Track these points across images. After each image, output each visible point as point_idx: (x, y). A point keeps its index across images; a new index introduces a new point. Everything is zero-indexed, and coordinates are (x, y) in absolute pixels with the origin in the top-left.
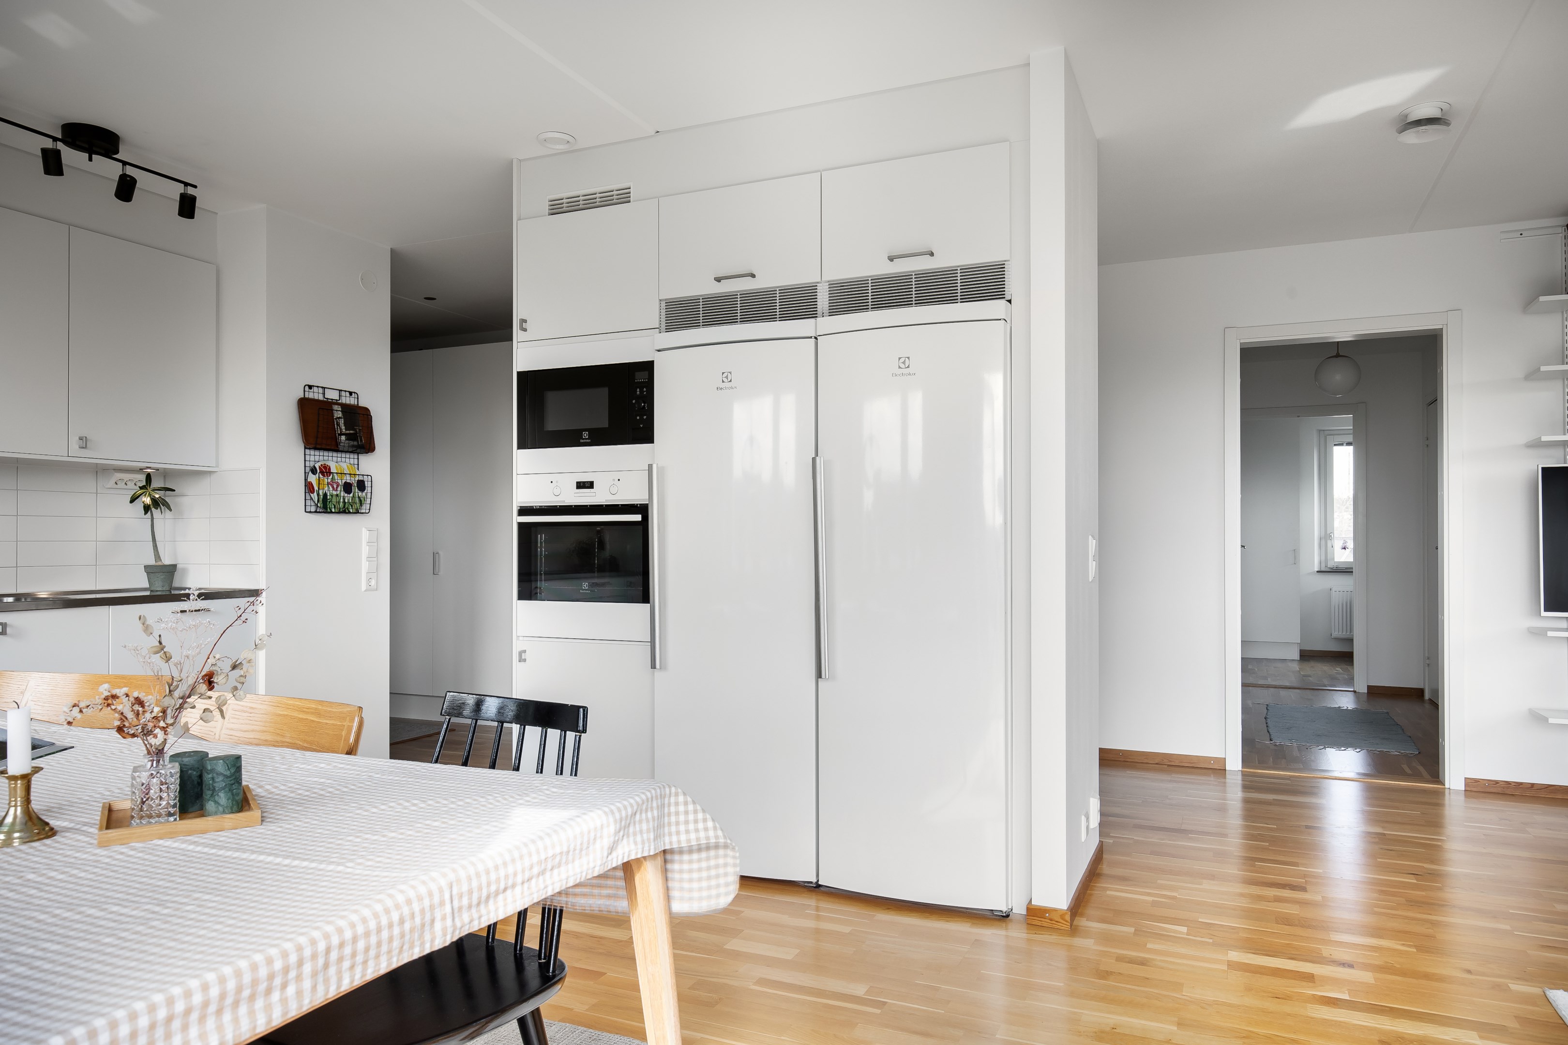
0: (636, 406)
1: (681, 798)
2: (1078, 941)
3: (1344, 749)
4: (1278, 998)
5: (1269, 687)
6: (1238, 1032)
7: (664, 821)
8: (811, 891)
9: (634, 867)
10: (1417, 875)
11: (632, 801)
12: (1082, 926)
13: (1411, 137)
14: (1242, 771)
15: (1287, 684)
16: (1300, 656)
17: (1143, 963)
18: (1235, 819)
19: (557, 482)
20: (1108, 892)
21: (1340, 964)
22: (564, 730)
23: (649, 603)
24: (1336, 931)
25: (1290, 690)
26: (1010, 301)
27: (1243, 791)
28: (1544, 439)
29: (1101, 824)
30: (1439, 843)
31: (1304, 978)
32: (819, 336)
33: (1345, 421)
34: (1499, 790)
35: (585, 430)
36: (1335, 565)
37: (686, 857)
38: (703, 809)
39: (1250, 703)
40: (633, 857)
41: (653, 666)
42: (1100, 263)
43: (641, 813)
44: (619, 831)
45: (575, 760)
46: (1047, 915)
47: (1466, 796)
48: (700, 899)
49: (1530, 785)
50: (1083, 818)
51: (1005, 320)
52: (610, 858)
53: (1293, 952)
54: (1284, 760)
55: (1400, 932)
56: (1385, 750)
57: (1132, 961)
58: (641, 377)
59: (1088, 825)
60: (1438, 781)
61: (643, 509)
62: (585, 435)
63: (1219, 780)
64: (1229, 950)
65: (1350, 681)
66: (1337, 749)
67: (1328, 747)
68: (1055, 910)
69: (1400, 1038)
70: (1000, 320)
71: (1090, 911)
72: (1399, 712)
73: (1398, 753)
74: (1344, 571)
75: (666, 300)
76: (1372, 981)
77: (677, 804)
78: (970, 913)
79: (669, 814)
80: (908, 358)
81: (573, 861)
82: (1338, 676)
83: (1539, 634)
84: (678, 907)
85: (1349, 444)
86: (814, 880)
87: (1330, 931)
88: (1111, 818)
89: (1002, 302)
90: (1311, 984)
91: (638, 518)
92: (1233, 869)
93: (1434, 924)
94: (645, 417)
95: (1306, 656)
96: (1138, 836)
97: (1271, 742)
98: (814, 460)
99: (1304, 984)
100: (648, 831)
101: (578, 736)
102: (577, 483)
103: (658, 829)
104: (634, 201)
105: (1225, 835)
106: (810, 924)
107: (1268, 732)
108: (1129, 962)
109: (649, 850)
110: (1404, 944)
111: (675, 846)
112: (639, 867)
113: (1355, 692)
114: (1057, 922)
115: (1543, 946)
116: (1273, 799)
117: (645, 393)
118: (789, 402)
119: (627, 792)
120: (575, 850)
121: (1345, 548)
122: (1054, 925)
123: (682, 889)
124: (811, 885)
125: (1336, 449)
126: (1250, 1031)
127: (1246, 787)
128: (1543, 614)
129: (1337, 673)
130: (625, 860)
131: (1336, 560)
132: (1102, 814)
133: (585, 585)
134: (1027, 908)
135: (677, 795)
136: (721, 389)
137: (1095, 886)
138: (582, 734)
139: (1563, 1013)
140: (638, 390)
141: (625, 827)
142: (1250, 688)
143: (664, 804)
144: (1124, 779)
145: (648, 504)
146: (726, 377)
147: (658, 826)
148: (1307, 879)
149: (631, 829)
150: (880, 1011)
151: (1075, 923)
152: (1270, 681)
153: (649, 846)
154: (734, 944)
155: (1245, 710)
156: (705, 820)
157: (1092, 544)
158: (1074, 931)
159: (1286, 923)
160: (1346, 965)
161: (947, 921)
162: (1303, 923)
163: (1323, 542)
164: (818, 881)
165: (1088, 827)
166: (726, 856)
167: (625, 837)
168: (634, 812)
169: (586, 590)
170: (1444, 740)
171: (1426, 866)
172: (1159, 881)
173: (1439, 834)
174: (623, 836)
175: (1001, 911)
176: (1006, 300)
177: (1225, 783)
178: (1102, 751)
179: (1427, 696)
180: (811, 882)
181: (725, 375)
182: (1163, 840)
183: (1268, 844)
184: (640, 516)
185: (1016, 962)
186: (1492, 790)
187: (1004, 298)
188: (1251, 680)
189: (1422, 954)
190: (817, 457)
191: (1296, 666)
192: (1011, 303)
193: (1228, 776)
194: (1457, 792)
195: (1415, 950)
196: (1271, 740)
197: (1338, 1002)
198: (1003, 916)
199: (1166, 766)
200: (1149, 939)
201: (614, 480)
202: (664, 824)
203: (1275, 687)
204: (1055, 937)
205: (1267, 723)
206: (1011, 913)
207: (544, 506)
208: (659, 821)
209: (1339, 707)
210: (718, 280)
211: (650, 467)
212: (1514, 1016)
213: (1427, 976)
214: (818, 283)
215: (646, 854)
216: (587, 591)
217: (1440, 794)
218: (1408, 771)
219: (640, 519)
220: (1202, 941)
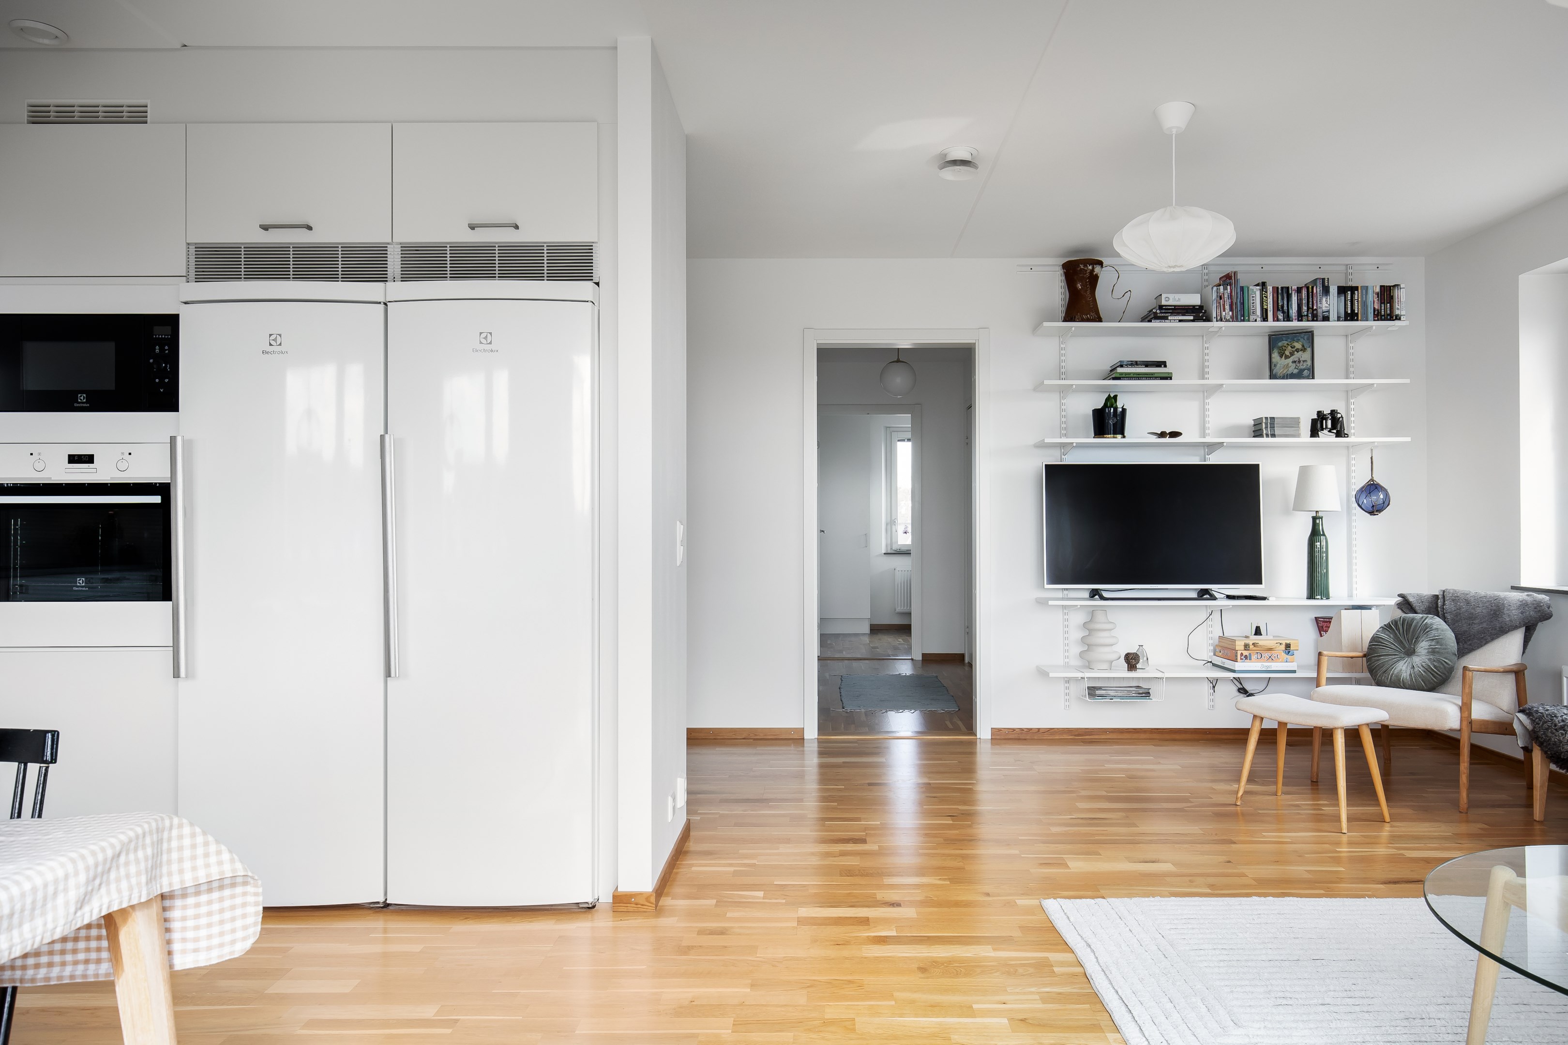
0: (155, 366)
1: (187, 830)
2: (665, 921)
3: (902, 711)
4: (839, 945)
5: (843, 659)
6: (803, 983)
7: (161, 859)
8: (377, 912)
9: (118, 920)
10: (953, 816)
11: (113, 840)
12: (666, 906)
13: (950, 175)
14: (818, 739)
15: (859, 656)
16: (870, 630)
17: (722, 932)
18: (811, 785)
19: (39, 454)
20: (694, 869)
21: (891, 905)
22: (24, 761)
23: (171, 601)
24: (889, 876)
25: (861, 661)
26: (598, 284)
27: (819, 758)
28: (1047, 440)
29: (689, 803)
30: (971, 787)
31: (861, 922)
32: (389, 302)
33: (904, 420)
34: (1016, 736)
35: (82, 392)
36: (898, 547)
37: (191, 901)
38: (216, 840)
39: (827, 675)
40: (115, 908)
41: (176, 675)
42: (688, 256)
43: (127, 854)
44: (94, 879)
45: (39, 797)
46: (633, 900)
47: (992, 744)
48: (209, 948)
49: (1037, 730)
50: (670, 799)
51: (592, 302)
52: (79, 913)
53: (853, 901)
54: (853, 725)
55: (939, 868)
56: (934, 709)
57: (713, 932)
58: (160, 332)
59: (675, 805)
60: (971, 733)
61: (164, 490)
62: (82, 398)
63: (798, 749)
64: (799, 907)
65: (909, 650)
66: (896, 711)
67: (889, 711)
68: (640, 894)
69: (934, 962)
70: (588, 301)
71: (677, 890)
72: (945, 675)
73: (943, 711)
74: (904, 553)
75: (196, 244)
76: (915, 916)
77: (180, 837)
78: (555, 910)
79: (169, 851)
80: (491, 333)
81: (20, 925)
82: (900, 646)
83: (1042, 603)
84: (181, 962)
85: (909, 440)
86: (382, 900)
87: (883, 876)
88: (699, 796)
89: (589, 284)
90: (866, 927)
91: (157, 499)
92: (809, 831)
93: (964, 857)
94: (167, 380)
95: (876, 630)
96: (723, 810)
97: (843, 710)
98: (382, 438)
99: (861, 927)
100: (138, 874)
101: (44, 768)
102: (69, 456)
103: (152, 871)
104: (151, 123)
105: (801, 800)
106: (377, 948)
107: (841, 700)
108: (709, 934)
109: (140, 897)
110: (940, 879)
111: (176, 886)
112: (125, 920)
113: (912, 659)
114: (642, 905)
115: (1041, 864)
116: (843, 762)
117: (167, 352)
118: (355, 373)
119: (108, 830)
120: (22, 910)
121: (906, 533)
122: (639, 909)
123: (184, 940)
124: (378, 905)
125: (899, 443)
126: (814, 980)
127: (822, 753)
128: (1047, 586)
129: (899, 644)
130: (104, 913)
131: (899, 543)
132: (689, 792)
133: (81, 581)
134: (613, 895)
135: (180, 826)
136: (267, 353)
137: (680, 864)
138: (50, 765)
139: (1053, 917)
140: (157, 347)
141: (103, 874)
142: (829, 661)
143: (162, 839)
144: (714, 757)
145: (170, 483)
146: (275, 340)
147: (152, 867)
148: (867, 832)
149: (113, 875)
150: (451, 1030)
151: (660, 903)
152: (845, 654)
153: (140, 892)
154: (280, 987)
155: (822, 681)
156: (219, 853)
157: (680, 529)
158: (658, 911)
159: (849, 875)
160: (895, 905)
161: (530, 922)
162: (863, 872)
163: (889, 527)
164: (386, 899)
165: (674, 808)
166: (245, 894)
167: (103, 885)
168: (117, 853)
169: (82, 587)
170: (976, 697)
171: (960, 807)
172: (740, 851)
173: (971, 779)
174: (100, 885)
175: (587, 903)
176: (594, 283)
177: (803, 751)
178: (690, 731)
179: (967, 660)
180: (378, 903)
181: (273, 337)
182: (745, 811)
183: (836, 804)
184: (160, 497)
185: (600, 952)
186: (1010, 737)
187: (592, 280)
188: (829, 654)
189: (955, 885)
190: (386, 435)
191: (866, 639)
192: (599, 286)
193: (806, 745)
194: (986, 740)
195: (949, 883)
196: (843, 708)
197: (887, 939)
198: (589, 908)
199: (752, 740)
200: (729, 908)
201: (123, 454)
202: (161, 863)
203: (849, 659)
204: (640, 921)
205: (840, 693)
206: (597, 903)
207: (20, 484)
208: (155, 860)
209: (900, 674)
210: (265, 228)
211: (173, 440)
212: (1019, 927)
213: (957, 904)
214: (388, 244)
215: (135, 902)
216: (84, 589)
217: (973, 744)
218: (950, 726)
219: (159, 501)
220: (777, 903)
